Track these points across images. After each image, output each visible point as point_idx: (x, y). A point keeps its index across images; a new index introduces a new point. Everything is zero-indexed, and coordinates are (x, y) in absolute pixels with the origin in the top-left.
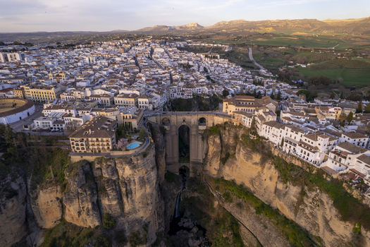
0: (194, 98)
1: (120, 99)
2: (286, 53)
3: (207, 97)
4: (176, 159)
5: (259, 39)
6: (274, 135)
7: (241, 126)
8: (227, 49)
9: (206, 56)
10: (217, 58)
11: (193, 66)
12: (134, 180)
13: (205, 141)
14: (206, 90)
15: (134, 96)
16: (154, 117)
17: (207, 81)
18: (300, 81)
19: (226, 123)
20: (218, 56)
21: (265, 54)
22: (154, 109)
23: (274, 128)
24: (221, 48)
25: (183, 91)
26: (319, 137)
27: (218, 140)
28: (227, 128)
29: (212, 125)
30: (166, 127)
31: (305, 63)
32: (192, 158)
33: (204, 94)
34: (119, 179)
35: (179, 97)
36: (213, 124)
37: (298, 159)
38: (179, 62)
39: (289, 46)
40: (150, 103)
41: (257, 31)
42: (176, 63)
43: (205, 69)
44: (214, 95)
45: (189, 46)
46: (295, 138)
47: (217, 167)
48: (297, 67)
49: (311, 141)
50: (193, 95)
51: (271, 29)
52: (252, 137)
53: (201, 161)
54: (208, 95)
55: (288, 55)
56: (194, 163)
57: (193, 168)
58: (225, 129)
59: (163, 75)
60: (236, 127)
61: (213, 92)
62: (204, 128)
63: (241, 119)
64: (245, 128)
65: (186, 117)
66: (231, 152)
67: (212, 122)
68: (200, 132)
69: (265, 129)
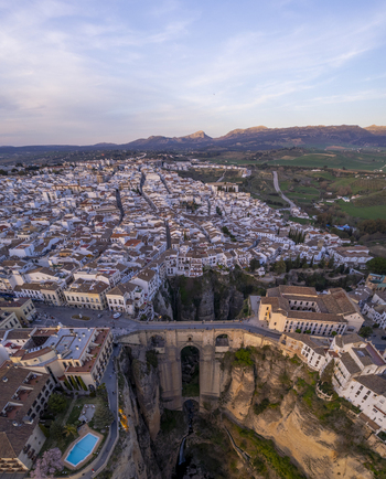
0: (205, 275)
1: (75, 295)
2: (321, 180)
3: (226, 273)
4: (179, 393)
5: (285, 157)
6: (376, 408)
7: (297, 361)
8: (245, 173)
9: (220, 189)
10: (234, 191)
11: (200, 205)
13: (226, 371)
14: (223, 258)
15: (100, 288)
16: (136, 336)
17: (224, 240)
18: (347, 226)
19: (267, 347)
20: (237, 187)
21: (295, 180)
22: (137, 310)
24: (237, 172)
25: (187, 262)
27: (249, 377)
28: (269, 358)
29: (239, 346)
30: (158, 349)
31: (349, 195)
32: (204, 390)
33: (221, 267)
35: (180, 273)
36: (242, 345)
38: (181, 199)
39: (325, 168)
40: (129, 302)
41: (281, 144)
42: (176, 201)
43: (218, 209)
44: (237, 266)
45: (194, 169)
47: (244, 413)
48: (337, 201)
50: (204, 270)
51: (299, 140)
52: (323, 396)
54: (228, 270)
55: (324, 183)
56: (206, 397)
57: (205, 404)
58: (264, 358)
59: (155, 230)
60: (286, 359)
61: (234, 261)
62: (226, 349)
63: (299, 349)
64: (305, 367)
65: (194, 334)
66: (273, 399)
67: (240, 341)
68: (219, 356)
69: (356, 389)
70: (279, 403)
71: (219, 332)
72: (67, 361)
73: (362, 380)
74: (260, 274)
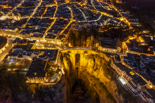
3: (89, 29)
4: (74, 65)
6: (118, 70)
7: (104, 58)
12: (56, 92)
13: (87, 60)
15: (54, 37)
16: (64, 51)
19: (97, 55)
23: (118, 68)
25: (78, 26)
26: (138, 84)
27: (93, 62)
32: (81, 64)
33: (88, 27)
34: (50, 91)
36: (91, 53)
37: (127, 88)
44: (93, 27)
46: (127, 77)
47: (92, 71)
49: (134, 84)
50: (82, 29)
52: (108, 67)
53: (85, 66)
56: (82, 66)
57: (82, 68)
58: (96, 57)
60: (101, 58)
61: (92, 25)
62: (87, 54)
63: (104, 56)
64: (105, 60)
65: (79, 50)
66: (98, 67)
67: (91, 52)
68: (85, 56)
69: (114, 66)
70: (100, 69)
71: (85, 51)
72: (50, 58)
73: (116, 64)
74: (100, 30)
